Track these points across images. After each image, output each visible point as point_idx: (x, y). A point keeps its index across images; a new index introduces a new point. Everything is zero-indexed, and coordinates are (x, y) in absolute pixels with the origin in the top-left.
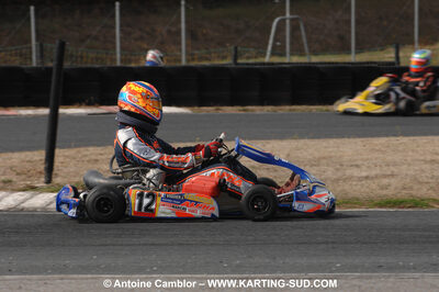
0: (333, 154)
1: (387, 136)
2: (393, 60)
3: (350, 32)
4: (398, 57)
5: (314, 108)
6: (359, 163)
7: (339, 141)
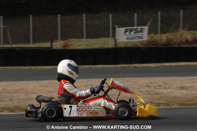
0: (24, 88)
1: (47, 80)
2: (50, 46)
3: (30, 34)
4: (52, 45)
5: (14, 68)
6: (35, 92)
7: (26, 82)
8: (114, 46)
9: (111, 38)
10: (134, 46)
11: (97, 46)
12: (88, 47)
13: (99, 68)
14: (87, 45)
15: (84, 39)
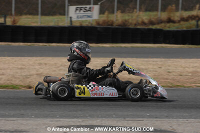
8: (69, 25)
9: (66, 17)
10: (90, 25)
11: (52, 24)
12: (43, 25)
13: (53, 46)
14: (41, 23)
15: (39, 16)
